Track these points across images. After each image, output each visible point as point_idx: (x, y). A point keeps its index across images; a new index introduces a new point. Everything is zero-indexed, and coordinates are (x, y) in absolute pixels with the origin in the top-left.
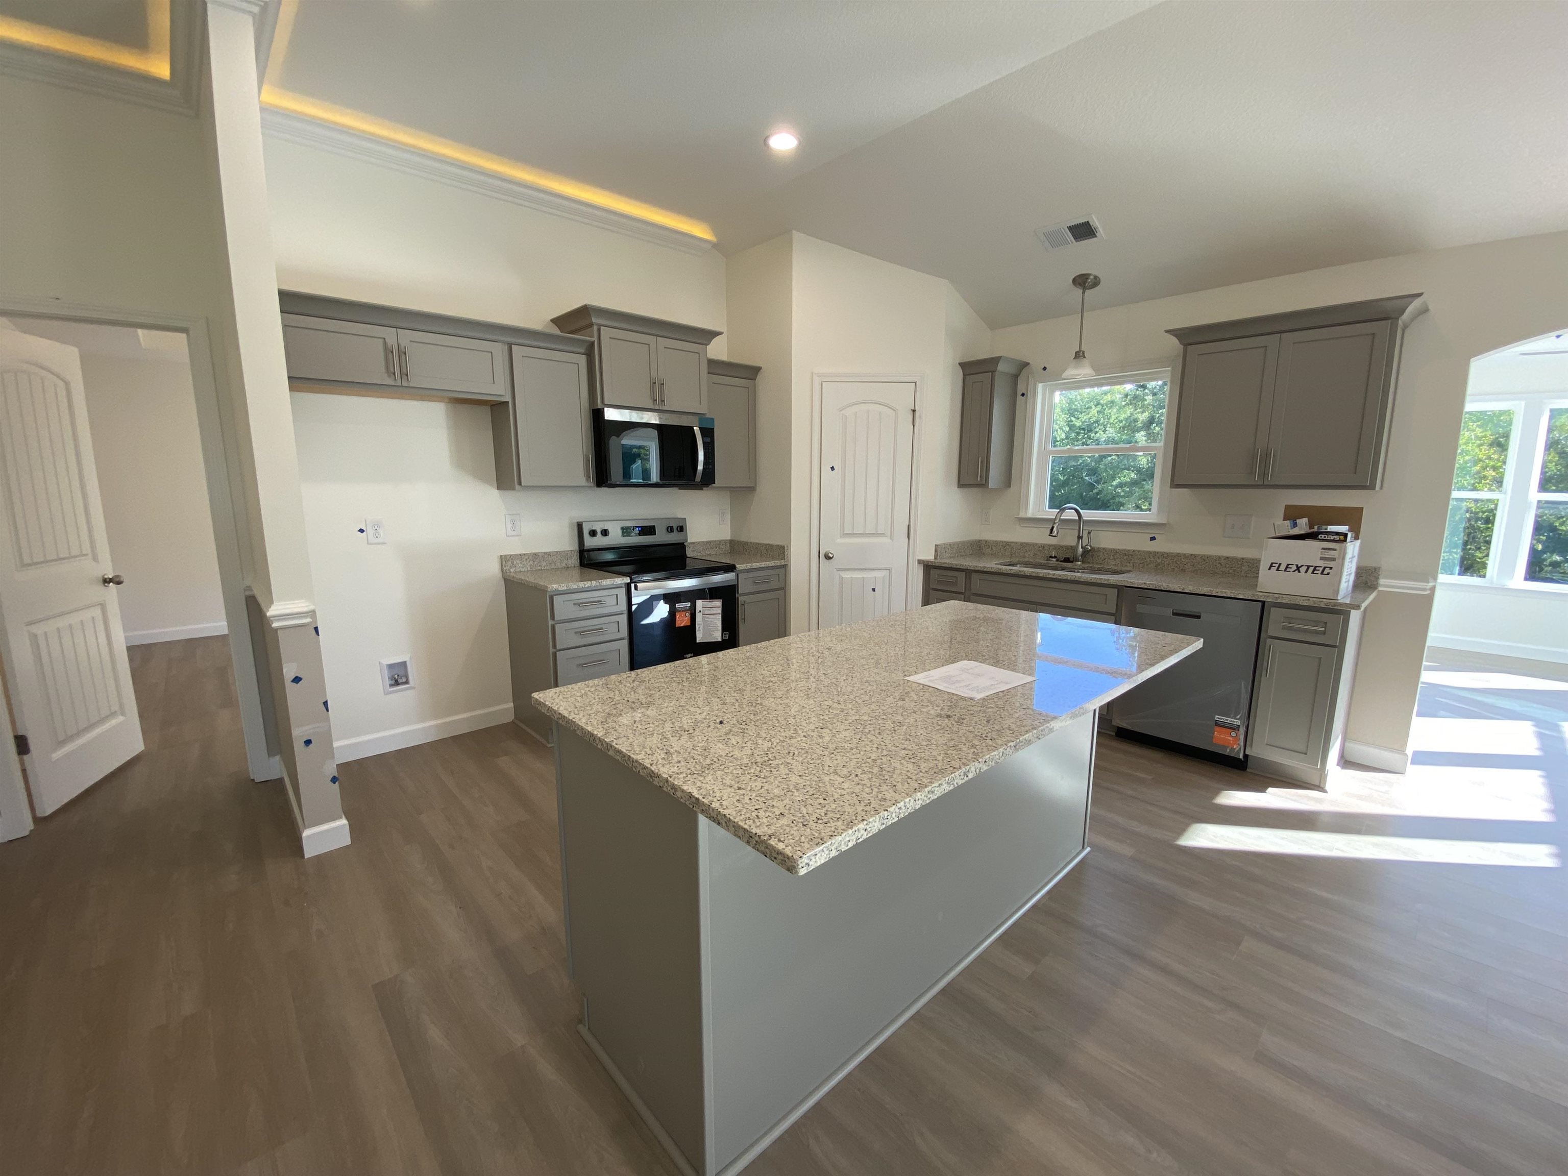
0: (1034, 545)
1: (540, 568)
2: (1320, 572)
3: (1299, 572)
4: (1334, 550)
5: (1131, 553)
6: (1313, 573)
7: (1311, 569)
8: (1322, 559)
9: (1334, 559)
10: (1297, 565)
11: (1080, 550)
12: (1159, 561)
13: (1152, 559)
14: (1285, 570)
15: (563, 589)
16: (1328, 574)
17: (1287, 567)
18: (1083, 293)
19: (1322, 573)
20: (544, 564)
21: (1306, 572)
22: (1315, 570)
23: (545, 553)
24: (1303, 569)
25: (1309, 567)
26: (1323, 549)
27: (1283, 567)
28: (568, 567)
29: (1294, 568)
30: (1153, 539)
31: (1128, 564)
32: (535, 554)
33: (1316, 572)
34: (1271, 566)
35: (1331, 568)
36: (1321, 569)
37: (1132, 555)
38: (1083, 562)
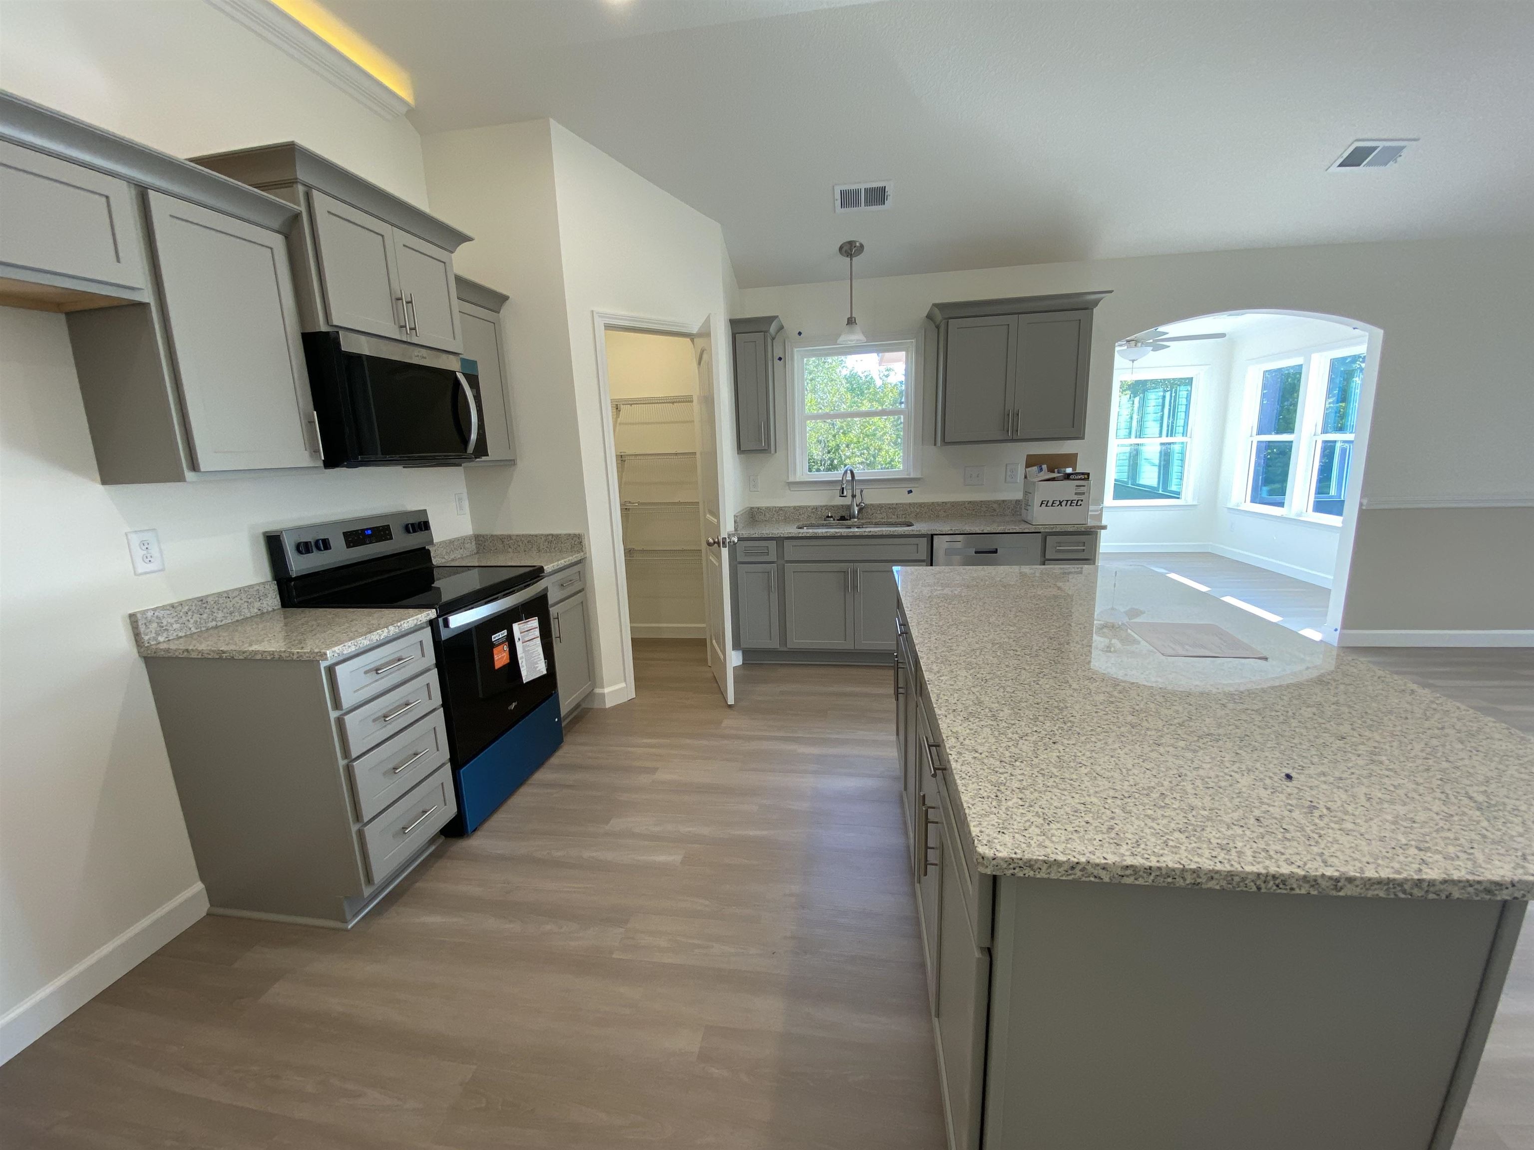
0: (806, 507)
2: (1075, 504)
3: (1061, 506)
4: (1084, 486)
5: (894, 506)
6: (1070, 505)
7: (1069, 502)
8: (1076, 494)
9: (1084, 493)
10: (1060, 501)
11: (856, 508)
12: (918, 510)
13: (913, 510)
14: (1052, 506)
15: (350, 650)
16: (1081, 505)
17: (1053, 503)
18: (851, 260)
19: (1076, 505)
20: (220, 615)
21: (1066, 506)
22: (1071, 503)
23: (219, 595)
24: (1064, 504)
25: (1067, 501)
26: (1077, 486)
27: (1050, 504)
28: (263, 614)
29: (1058, 503)
30: (910, 492)
33: (1072, 504)
34: (1042, 503)
35: (1082, 500)
36: (1076, 502)
37: (895, 508)
38: (858, 519)
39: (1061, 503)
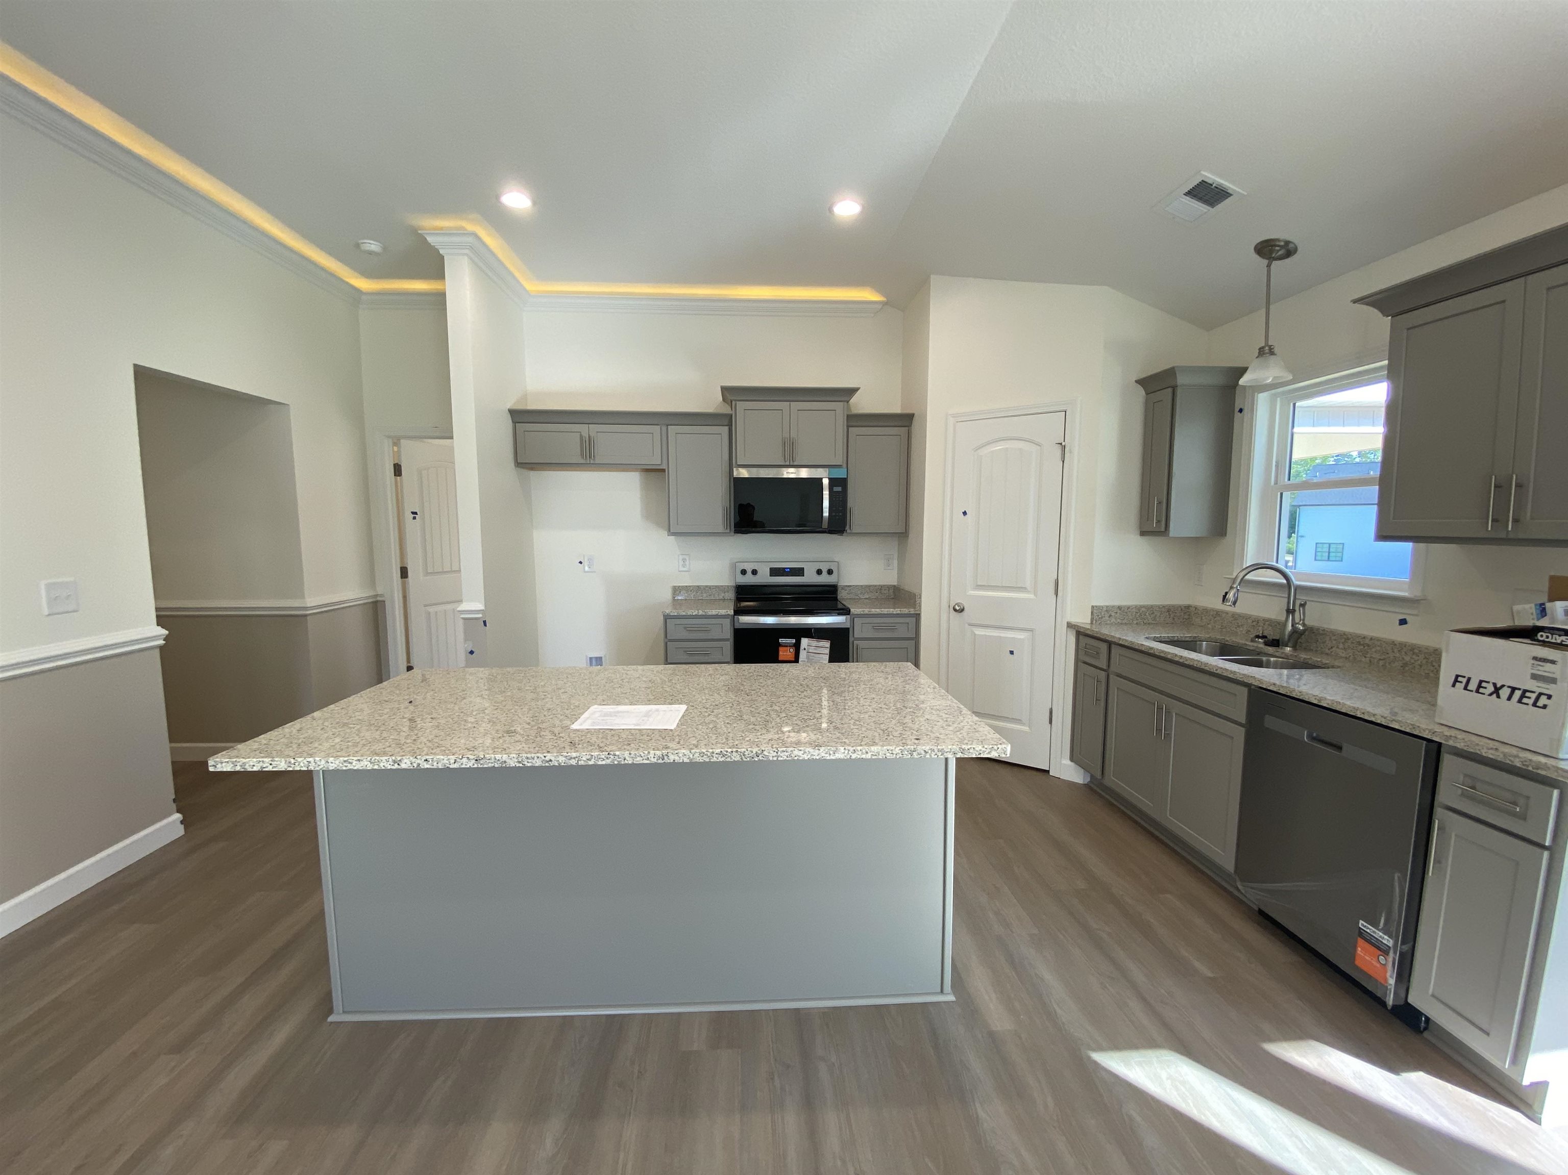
1: (702, 598)
2: (1531, 701)
3: (1498, 697)
4: (1553, 662)
5: (1367, 641)
6: (1520, 701)
7: (1518, 694)
8: (1534, 677)
9: (1553, 681)
10: (1494, 684)
11: (1289, 627)
12: (1407, 658)
13: (1398, 655)
14: (1477, 691)
15: (674, 614)
16: (1545, 707)
17: (1480, 686)
18: (1269, 266)
19: (1535, 705)
20: (705, 595)
21: (1509, 699)
22: (1523, 696)
23: (707, 586)
24: (1505, 693)
25: (1513, 689)
26: (1535, 658)
27: (1473, 686)
28: (725, 599)
29: (1491, 688)
30: (1403, 622)
31: (1363, 659)
32: (698, 586)
33: (1524, 701)
34: (1456, 681)
35: (1549, 697)
36: (1534, 696)
37: (1368, 646)
38: (1294, 647)
39: (1497, 690)
